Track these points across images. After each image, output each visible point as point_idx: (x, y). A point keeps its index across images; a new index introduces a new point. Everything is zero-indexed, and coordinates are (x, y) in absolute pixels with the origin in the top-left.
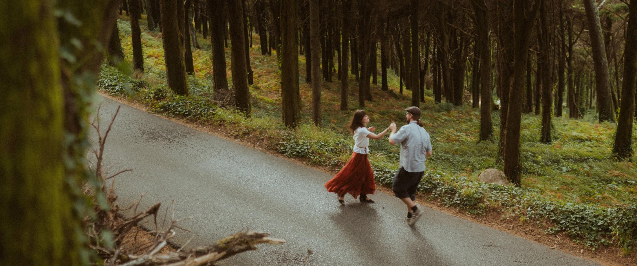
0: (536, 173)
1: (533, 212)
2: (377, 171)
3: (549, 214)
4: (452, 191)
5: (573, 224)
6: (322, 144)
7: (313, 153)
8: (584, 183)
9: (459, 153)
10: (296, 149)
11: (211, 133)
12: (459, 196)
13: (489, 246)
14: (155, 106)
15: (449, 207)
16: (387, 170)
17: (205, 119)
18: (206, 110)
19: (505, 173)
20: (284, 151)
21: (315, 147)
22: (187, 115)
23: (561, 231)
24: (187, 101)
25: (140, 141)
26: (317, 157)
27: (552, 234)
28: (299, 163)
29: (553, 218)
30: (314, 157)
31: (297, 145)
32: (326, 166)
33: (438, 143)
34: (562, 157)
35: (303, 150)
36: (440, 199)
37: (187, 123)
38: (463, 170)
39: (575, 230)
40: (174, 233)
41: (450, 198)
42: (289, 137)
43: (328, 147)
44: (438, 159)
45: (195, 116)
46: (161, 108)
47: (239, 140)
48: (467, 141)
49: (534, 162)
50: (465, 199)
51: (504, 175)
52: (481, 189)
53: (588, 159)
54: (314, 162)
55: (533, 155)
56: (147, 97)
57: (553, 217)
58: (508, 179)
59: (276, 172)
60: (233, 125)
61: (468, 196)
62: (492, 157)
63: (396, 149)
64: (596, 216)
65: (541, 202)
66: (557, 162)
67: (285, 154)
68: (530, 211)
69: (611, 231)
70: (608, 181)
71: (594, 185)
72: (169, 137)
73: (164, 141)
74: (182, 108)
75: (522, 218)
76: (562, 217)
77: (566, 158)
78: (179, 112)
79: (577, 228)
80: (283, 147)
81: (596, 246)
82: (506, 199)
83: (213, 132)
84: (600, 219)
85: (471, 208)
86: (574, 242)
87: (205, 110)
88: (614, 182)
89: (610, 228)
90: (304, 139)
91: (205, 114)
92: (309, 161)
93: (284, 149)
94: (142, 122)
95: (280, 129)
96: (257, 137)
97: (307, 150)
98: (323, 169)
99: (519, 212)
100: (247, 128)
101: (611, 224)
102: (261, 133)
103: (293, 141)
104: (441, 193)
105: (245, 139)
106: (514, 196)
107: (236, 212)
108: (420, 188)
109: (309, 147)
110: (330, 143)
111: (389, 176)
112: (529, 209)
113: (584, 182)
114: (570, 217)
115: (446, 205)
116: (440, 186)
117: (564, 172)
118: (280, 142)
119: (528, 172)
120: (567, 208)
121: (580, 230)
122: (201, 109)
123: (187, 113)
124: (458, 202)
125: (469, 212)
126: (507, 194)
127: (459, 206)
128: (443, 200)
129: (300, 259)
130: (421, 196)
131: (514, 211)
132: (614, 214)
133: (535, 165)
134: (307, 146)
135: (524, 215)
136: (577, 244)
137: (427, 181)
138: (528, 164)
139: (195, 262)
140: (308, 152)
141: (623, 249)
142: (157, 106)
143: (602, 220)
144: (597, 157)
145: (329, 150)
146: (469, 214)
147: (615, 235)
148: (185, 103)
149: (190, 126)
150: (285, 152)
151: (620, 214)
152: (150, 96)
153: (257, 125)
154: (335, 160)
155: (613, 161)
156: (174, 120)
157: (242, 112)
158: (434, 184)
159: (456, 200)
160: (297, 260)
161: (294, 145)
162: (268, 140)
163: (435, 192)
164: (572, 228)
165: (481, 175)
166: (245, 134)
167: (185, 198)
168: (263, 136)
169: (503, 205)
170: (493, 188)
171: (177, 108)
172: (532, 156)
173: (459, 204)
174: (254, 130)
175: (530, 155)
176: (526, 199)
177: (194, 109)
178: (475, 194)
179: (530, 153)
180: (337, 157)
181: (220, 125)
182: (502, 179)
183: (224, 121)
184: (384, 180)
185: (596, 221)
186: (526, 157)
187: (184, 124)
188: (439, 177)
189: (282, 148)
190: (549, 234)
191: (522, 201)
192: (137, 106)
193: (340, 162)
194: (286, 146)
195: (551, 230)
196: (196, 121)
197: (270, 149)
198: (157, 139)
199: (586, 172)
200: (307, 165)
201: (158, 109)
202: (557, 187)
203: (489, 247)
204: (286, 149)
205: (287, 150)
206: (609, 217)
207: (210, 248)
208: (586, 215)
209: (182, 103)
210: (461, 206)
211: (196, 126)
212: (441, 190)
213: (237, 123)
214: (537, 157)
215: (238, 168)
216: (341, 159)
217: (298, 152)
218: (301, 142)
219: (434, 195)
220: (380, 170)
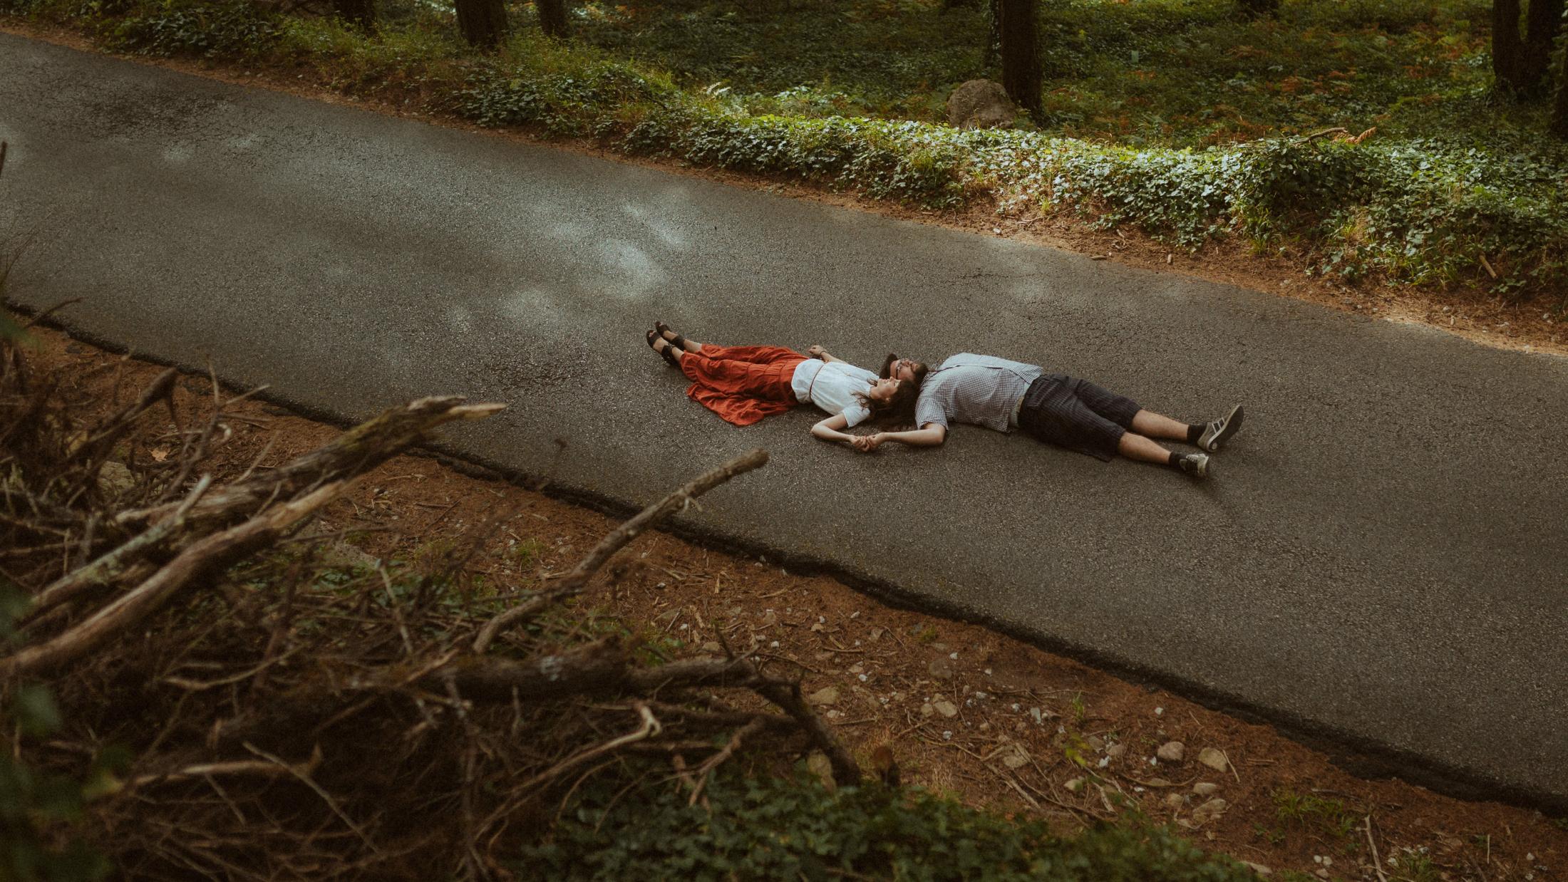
0: (1075, 74)
1: (1067, 185)
2: (709, 134)
3: (1101, 186)
4: (887, 161)
5: (1152, 202)
6: (569, 84)
7: (549, 109)
8: (1178, 84)
9: (899, 45)
10: (505, 104)
11: (279, 89)
12: (903, 172)
13: (975, 277)
14: (113, 31)
15: (882, 198)
16: (733, 130)
17: (255, 52)
18: (254, 28)
19: (1006, 86)
20: (476, 112)
21: (552, 93)
22: (206, 48)
23: (1128, 219)
24: (198, 10)
25: (93, 135)
26: (560, 118)
27: (1107, 230)
28: (519, 140)
29: (1109, 195)
30: (554, 118)
31: (506, 93)
32: (586, 137)
33: (851, 25)
34: (1130, 25)
35: (522, 104)
36: (862, 183)
37: (209, 68)
38: (912, 86)
39: (1156, 214)
40: (228, 432)
41: (882, 178)
42: (485, 74)
43: (585, 88)
44: (853, 66)
45: (226, 48)
46: (130, 36)
47: (355, 97)
48: (918, 12)
49: (1070, 45)
50: (917, 175)
51: (1003, 92)
52: (951, 147)
53: (1187, 22)
54: (555, 132)
55: (1066, 28)
56: (83, 11)
57: (1108, 191)
58: (1013, 99)
59: (464, 170)
60: (333, 61)
61: (923, 169)
62: (977, 45)
63: (753, 53)
64: (1198, 178)
65: (1082, 161)
66: (1120, 39)
67: (479, 122)
68: (1060, 185)
69: (1229, 205)
70: (1227, 71)
71: (1199, 87)
72: (170, 113)
73: (159, 128)
74: (187, 31)
75: (1044, 204)
76: (1127, 190)
77: (1140, 28)
78: (182, 41)
79: (1160, 209)
80: (473, 103)
81: (1198, 242)
82: (1007, 163)
83: (284, 85)
84: (1205, 183)
85: (931, 195)
86: (1154, 240)
87: (250, 31)
88: (1240, 74)
89: (1227, 198)
90: (522, 76)
91: (253, 40)
92: (543, 131)
93: (475, 109)
94: (84, 82)
95: (457, 56)
96: (401, 85)
97: (533, 105)
98: (580, 145)
99: (1037, 189)
100: (372, 64)
101: (1228, 191)
102: (410, 73)
103: (494, 85)
104: (862, 170)
105: (370, 95)
106: (1024, 156)
107: (382, 285)
108: (814, 163)
109: (537, 95)
110: (589, 76)
111: (738, 145)
112: (1057, 180)
113: (1178, 82)
114: (1144, 187)
115: (876, 194)
116: (858, 152)
117: (1136, 64)
118: (464, 92)
119: (1058, 74)
120: (1139, 168)
121: (1165, 213)
122: (241, 28)
123: (204, 43)
124: (902, 185)
125: (928, 204)
126: (1009, 151)
127: (905, 193)
128: (869, 185)
129: (555, 374)
130: (817, 182)
131: (1025, 189)
132: (1235, 168)
133: (1073, 54)
134: (532, 93)
135: (1047, 195)
136: (1160, 244)
137: (827, 146)
138: (1056, 53)
139: (292, 511)
140: (538, 108)
141: (1252, 241)
142: (116, 33)
143: (1209, 184)
144: (1206, 16)
145: (587, 97)
146: (929, 208)
147: (1237, 212)
148: (191, 15)
149: (218, 75)
150: (480, 116)
151: (1246, 167)
152: (91, 8)
153: (396, 54)
154: (605, 121)
155: (1239, 22)
156: (171, 65)
157: (351, 20)
158: (844, 150)
159: (897, 182)
160: (546, 376)
161: (500, 95)
162: (433, 91)
163: (848, 169)
164: (1149, 209)
165: (952, 97)
166: (370, 80)
167: (244, 267)
168: (416, 81)
169: (1000, 177)
170: (977, 142)
171: (175, 32)
172: (1066, 31)
173: (904, 190)
174: (391, 68)
175: (1061, 30)
176: (1050, 157)
177: (220, 30)
178: (938, 161)
179: (1060, 26)
180: (609, 112)
181: (299, 65)
182: (999, 101)
183: (309, 52)
184: (728, 154)
185: (1198, 188)
186: (1052, 36)
187: (200, 74)
188: (854, 130)
189: (470, 106)
190: (1101, 231)
191: (1041, 164)
192: (60, 37)
193: (617, 123)
194: (481, 99)
195: (1107, 220)
196: (233, 61)
197: (437, 112)
198: (136, 124)
199: (1181, 56)
200: (540, 141)
201: (123, 39)
202: (1120, 102)
203: (975, 280)
204: (479, 108)
205: (483, 109)
206: (1225, 176)
207: (323, 459)
208: (1178, 177)
209: (185, 17)
210: (910, 192)
211: (237, 74)
212: (863, 163)
213: (344, 54)
214: (1076, 34)
215: (367, 173)
216: (619, 116)
217: (511, 112)
218: (515, 85)
219: (848, 175)
220: (715, 133)
